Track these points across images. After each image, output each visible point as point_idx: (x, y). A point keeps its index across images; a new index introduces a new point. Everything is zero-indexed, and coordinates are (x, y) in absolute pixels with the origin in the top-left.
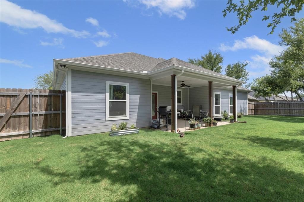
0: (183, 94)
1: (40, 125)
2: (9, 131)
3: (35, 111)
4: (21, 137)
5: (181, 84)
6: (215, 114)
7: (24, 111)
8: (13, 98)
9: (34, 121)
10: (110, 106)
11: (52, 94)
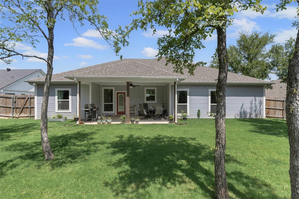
0: (157, 92)
2: (23, 114)
3: (32, 105)
7: (28, 106)
8: (24, 99)
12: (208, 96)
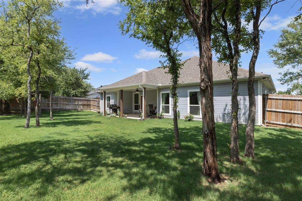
12: (187, 97)
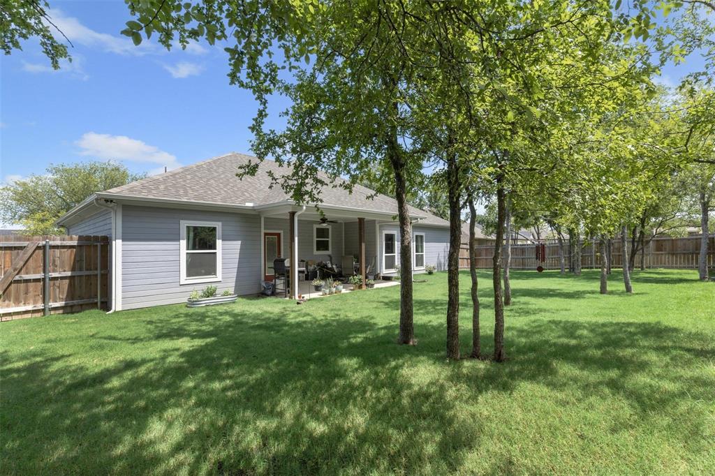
0: (332, 234)
1: (63, 295)
2: (8, 306)
3: (54, 271)
4: (29, 316)
5: (321, 219)
6: (386, 268)
7: (34, 273)
8: (16, 251)
9: (52, 288)
10: (187, 261)
11: (84, 242)
